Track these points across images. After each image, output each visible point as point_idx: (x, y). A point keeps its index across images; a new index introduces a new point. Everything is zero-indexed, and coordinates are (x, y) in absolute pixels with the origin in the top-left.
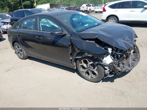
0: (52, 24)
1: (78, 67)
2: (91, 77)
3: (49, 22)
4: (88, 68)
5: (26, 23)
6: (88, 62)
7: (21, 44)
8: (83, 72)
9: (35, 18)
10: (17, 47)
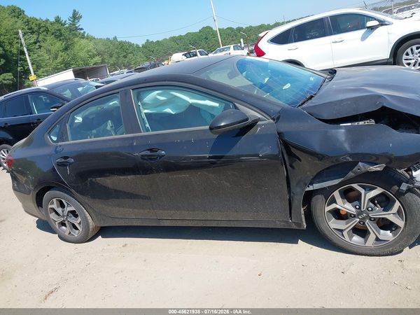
0: (191, 101)
1: (320, 219)
2: (377, 239)
3: (176, 96)
4: (361, 213)
5: (79, 119)
6: (363, 191)
7: (73, 191)
8: (341, 231)
9: (119, 95)
10: (55, 206)
